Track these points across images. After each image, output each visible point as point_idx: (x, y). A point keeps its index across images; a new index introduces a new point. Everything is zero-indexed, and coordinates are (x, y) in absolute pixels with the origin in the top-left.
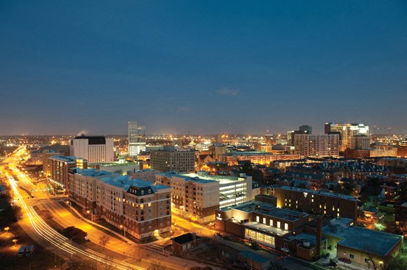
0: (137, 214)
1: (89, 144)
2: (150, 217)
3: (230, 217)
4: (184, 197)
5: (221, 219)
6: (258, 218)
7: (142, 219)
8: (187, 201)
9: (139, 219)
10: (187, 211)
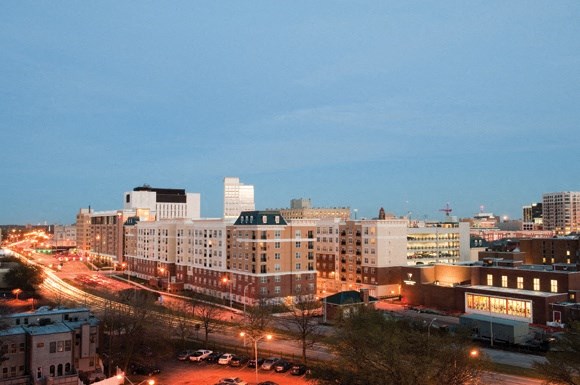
0: (254, 260)
1: (158, 201)
2: (278, 270)
3: (431, 281)
4: (337, 254)
5: (412, 283)
6: (490, 277)
7: (264, 270)
8: (343, 261)
9: (259, 269)
10: (343, 279)
